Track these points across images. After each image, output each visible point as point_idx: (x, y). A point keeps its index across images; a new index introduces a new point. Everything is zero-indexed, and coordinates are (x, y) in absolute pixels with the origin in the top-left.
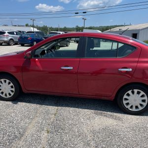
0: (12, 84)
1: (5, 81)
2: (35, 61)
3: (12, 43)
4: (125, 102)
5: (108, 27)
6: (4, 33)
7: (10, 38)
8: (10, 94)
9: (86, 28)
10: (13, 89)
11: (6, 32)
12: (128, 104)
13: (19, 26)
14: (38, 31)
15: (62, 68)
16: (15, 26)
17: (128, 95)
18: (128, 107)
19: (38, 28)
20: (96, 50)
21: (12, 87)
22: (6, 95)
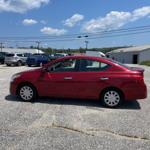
0: (31, 90)
1: (27, 88)
2: (47, 74)
3: (20, 64)
4: (105, 100)
5: (111, 48)
6: (14, 55)
7: (18, 59)
8: (29, 97)
9: (89, 50)
10: (32, 94)
11: (16, 54)
12: (107, 101)
13: (24, 48)
14: (43, 53)
15: (65, 78)
16: (21, 48)
17: (107, 95)
18: (108, 103)
19: (43, 50)
20: (89, 68)
21: (31, 92)
22: (26, 98)
